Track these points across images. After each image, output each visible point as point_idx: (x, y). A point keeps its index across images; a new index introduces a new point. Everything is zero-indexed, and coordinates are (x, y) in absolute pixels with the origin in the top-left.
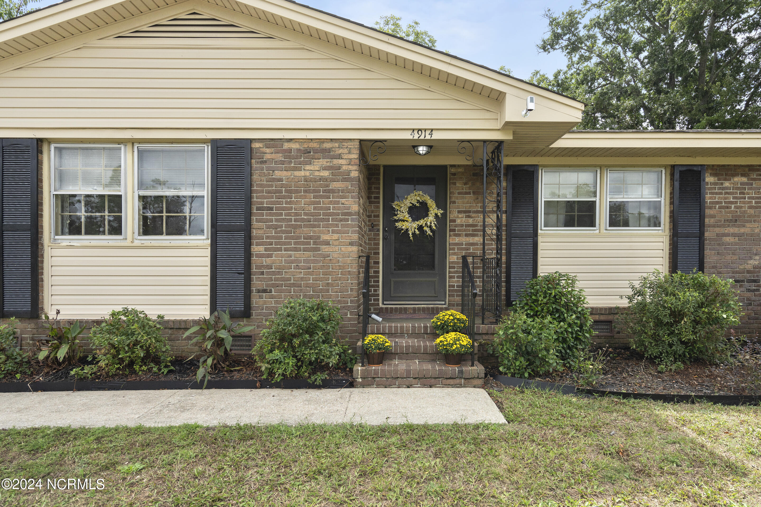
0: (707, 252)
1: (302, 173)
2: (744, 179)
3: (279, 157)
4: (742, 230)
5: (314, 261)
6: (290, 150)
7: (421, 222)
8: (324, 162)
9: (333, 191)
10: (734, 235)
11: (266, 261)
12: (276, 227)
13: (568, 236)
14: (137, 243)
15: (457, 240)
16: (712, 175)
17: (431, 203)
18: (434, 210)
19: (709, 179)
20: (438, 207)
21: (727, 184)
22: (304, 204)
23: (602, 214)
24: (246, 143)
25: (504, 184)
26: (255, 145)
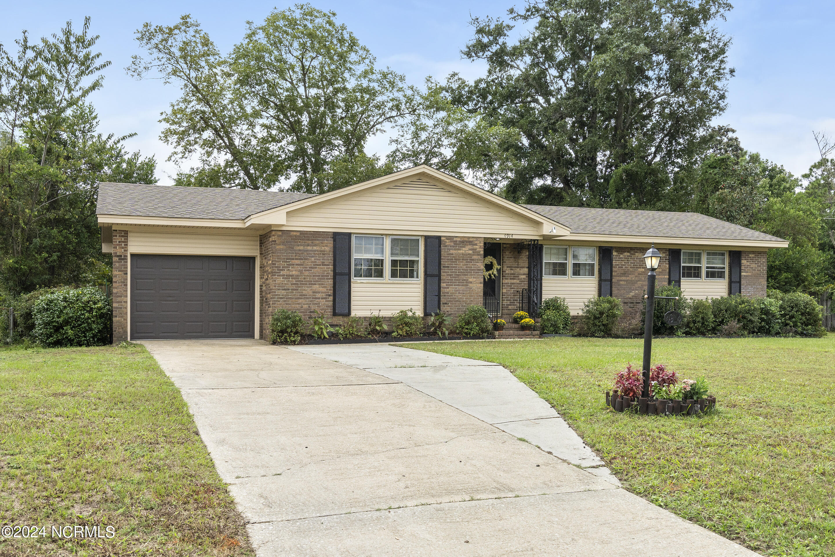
0: (613, 289)
1: (461, 251)
2: (629, 254)
3: (452, 244)
4: (628, 278)
5: (466, 291)
6: (456, 241)
7: (491, 272)
8: (470, 247)
9: (473, 260)
10: (624, 281)
11: (446, 290)
12: (451, 275)
13: (555, 280)
14: (389, 281)
15: (506, 281)
16: (616, 251)
17: (495, 262)
18: (496, 266)
19: (615, 253)
20: (498, 264)
21: (621, 256)
22: (462, 265)
23: (570, 269)
24: (439, 238)
25: (527, 253)
26: (442, 238)
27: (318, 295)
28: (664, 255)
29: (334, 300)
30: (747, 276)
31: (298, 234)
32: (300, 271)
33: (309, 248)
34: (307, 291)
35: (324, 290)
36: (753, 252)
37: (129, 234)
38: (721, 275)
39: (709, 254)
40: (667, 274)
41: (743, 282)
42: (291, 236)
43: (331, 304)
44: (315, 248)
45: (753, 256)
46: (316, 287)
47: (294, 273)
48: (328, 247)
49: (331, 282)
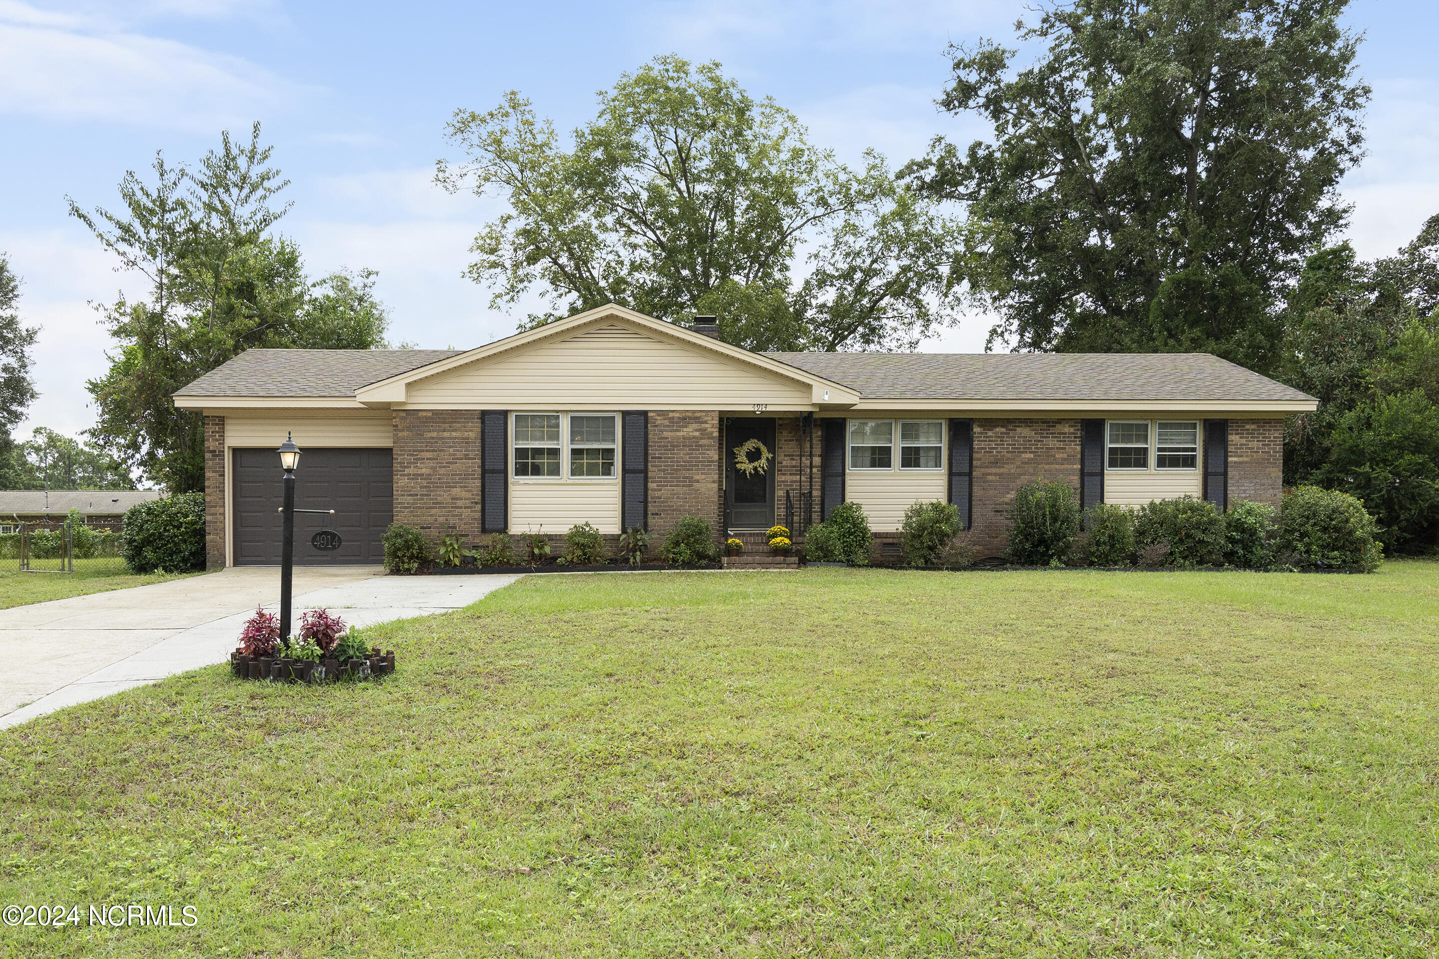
0: (975, 488)
1: (681, 434)
2: (1003, 430)
3: (666, 422)
4: (1002, 470)
5: (689, 494)
6: (673, 418)
7: (756, 464)
8: (695, 426)
9: (701, 446)
10: (996, 474)
11: (658, 494)
12: (664, 471)
13: (873, 475)
14: (569, 481)
15: (783, 478)
16: (980, 426)
17: (764, 449)
18: (766, 454)
19: (977, 429)
20: (769, 451)
21: (990, 433)
22: (682, 454)
23: (896, 457)
24: (645, 413)
25: (820, 433)
26: (650, 414)
27: (460, 503)
28: (1072, 430)
29: (483, 510)
30: (1240, 463)
31: (430, 414)
32: (432, 468)
33: (446, 434)
34: (444, 496)
35: (469, 495)
36: (1253, 421)
37: (227, 421)
38: (1189, 462)
39: (1162, 426)
40: (1078, 461)
41: (1230, 474)
42: (419, 418)
43: (478, 515)
44: (454, 434)
45: (1253, 427)
46: (456, 491)
47: (424, 470)
48: (473, 432)
49: (478, 483)
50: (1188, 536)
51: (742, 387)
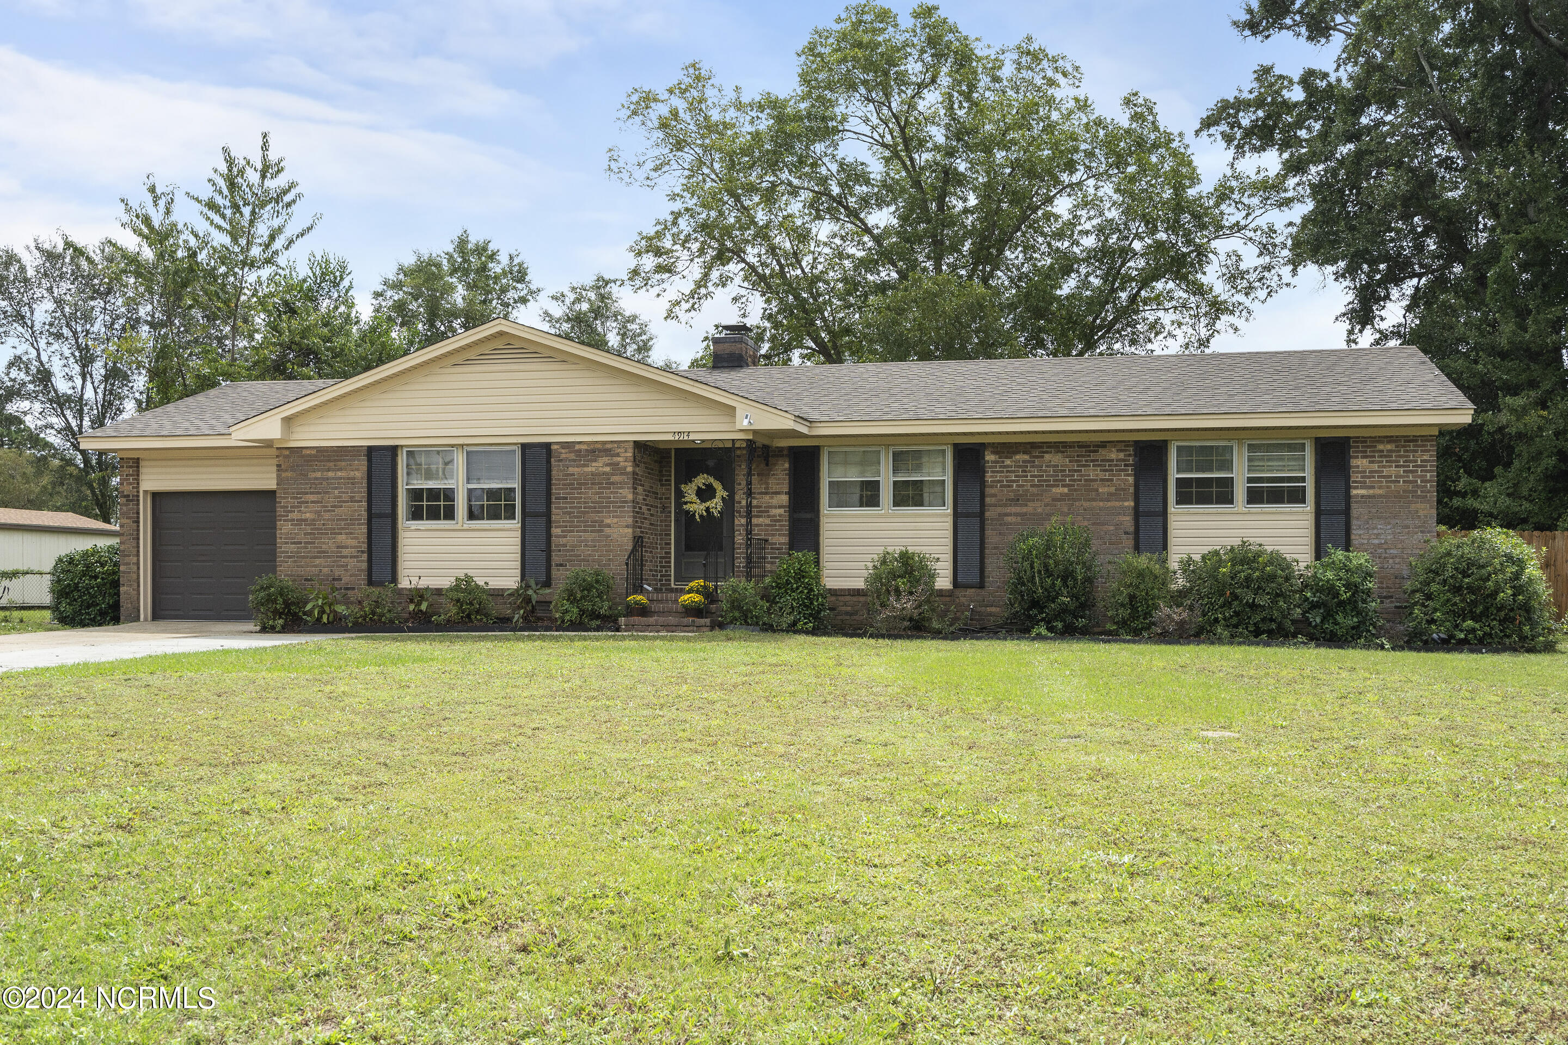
0: (988, 533)
1: (589, 469)
2: (1026, 457)
3: (572, 456)
4: (1024, 510)
5: (599, 541)
6: (580, 451)
7: (708, 504)
8: (606, 460)
9: (613, 483)
10: (1016, 515)
11: (562, 541)
12: (570, 513)
13: (854, 516)
14: (465, 527)
15: (743, 521)
16: (995, 453)
17: (717, 485)
19: (990, 457)
20: (725, 488)
21: (1008, 462)
22: (591, 494)
23: (886, 494)
24: (547, 446)
25: (787, 465)
26: (554, 447)
27: (345, 552)
28: (1121, 455)
29: (370, 560)
30: (1369, 497)
31: (314, 452)
32: (318, 512)
33: (331, 474)
34: (328, 544)
35: (354, 543)
36: (1390, 439)
37: (142, 463)
38: (1297, 496)
39: (1252, 448)
40: (1131, 498)
41: (1356, 510)
42: (303, 456)
43: (364, 565)
44: (339, 474)
45: (1389, 447)
46: (341, 538)
47: (308, 515)
48: (359, 471)
49: (364, 529)
50: (1235, 597)
51: (660, 412)
